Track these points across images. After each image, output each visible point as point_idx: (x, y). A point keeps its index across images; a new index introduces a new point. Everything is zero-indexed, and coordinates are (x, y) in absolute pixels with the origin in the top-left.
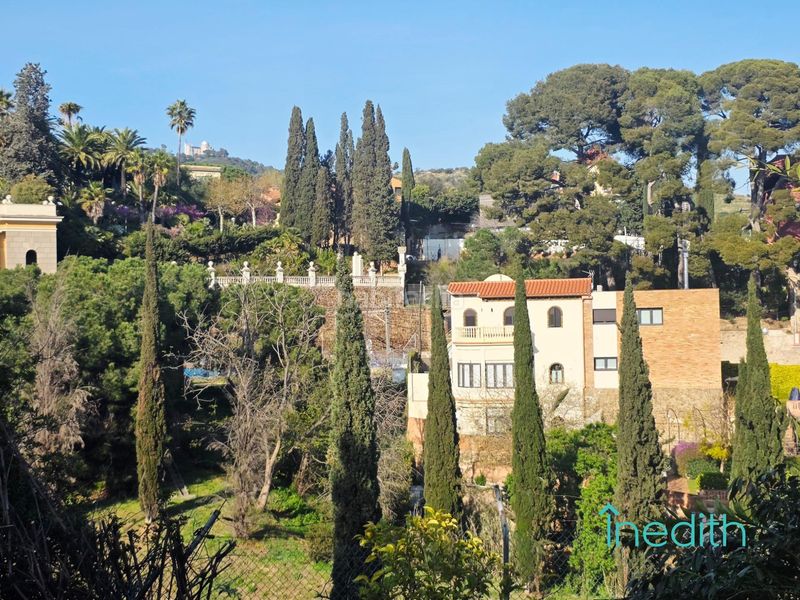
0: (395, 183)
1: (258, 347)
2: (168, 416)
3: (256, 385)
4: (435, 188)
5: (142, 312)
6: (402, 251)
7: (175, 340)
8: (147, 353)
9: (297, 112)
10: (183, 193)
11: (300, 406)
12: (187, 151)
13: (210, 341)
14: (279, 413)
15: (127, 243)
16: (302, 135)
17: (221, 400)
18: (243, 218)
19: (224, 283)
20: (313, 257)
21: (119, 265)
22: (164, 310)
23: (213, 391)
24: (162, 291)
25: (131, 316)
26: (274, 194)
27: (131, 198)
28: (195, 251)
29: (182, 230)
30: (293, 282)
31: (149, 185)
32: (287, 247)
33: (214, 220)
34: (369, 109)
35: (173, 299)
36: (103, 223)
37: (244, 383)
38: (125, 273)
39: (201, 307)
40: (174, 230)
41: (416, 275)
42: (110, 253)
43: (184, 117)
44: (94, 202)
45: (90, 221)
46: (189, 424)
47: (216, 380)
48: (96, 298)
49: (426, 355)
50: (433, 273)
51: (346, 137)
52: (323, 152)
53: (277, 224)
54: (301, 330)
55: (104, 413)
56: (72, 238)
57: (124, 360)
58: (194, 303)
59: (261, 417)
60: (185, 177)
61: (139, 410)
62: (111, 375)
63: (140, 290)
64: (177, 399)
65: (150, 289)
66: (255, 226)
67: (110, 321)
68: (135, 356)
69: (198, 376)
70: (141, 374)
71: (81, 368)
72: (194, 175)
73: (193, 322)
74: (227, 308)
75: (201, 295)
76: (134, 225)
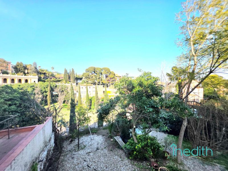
0: (75, 76)
1: (61, 90)
2: (51, 97)
3: (61, 94)
4: (79, 76)
5: (48, 87)
6: (76, 82)
7: (52, 90)
8: (49, 91)
9: (65, 69)
10: (53, 76)
11: (66, 96)
12: (53, 72)
13: (56, 90)
14: (64, 97)
15: (46, 80)
16: (66, 71)
17: (57, 96)
18: (59, 78)
19: (57, 84)
20: (67, 82)
21: (45, 82)
22: (51, 87)
23: (56, 95)
24: (51, 85)
25: (47, 88)
26: (63, 76)
27: (47, 76)
28: (54, 81)
29: (53, 79)
30: (65, 84)
31: (49, 75)
32: (64, 81)
33: (56, 78)
34: (72, 69)
35: (52, 86)
36: (43, 78)
37: (60, 94)
38: (46, 83)
39: (55, 87)
40: (52, 79)
41: (77, 84)
42: (44, 81)
43: (53, 68)
44: (42, 76)
45: (42, 78)
46: (53, 98)
47: (56, 94)
48: (43, 86)
49: (78, 91)
50: (79, 84)
51: (70, 71)
52: (68, 73)
53: (63, 79)
54: (66, 89)
55: (44, 97)
56: (39, 80)
57: (46, 92)
58: (54, 86)
59: (62, 97)
60: (53, 74)
61: (48, 97)
62: (45, 94)
63: (48, 85)
64: (52, 96)
65: (49, 85)
66: (60, 79)
67: (44, 88)
68: (47, 92)
69: (54, 93)
70: (48, 93)
71: (41, 93)
72: (54, 74)
73: (54, 88)
74: (58, 87)
75: (55, 86)
76: (47, 79)
